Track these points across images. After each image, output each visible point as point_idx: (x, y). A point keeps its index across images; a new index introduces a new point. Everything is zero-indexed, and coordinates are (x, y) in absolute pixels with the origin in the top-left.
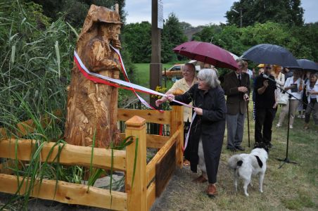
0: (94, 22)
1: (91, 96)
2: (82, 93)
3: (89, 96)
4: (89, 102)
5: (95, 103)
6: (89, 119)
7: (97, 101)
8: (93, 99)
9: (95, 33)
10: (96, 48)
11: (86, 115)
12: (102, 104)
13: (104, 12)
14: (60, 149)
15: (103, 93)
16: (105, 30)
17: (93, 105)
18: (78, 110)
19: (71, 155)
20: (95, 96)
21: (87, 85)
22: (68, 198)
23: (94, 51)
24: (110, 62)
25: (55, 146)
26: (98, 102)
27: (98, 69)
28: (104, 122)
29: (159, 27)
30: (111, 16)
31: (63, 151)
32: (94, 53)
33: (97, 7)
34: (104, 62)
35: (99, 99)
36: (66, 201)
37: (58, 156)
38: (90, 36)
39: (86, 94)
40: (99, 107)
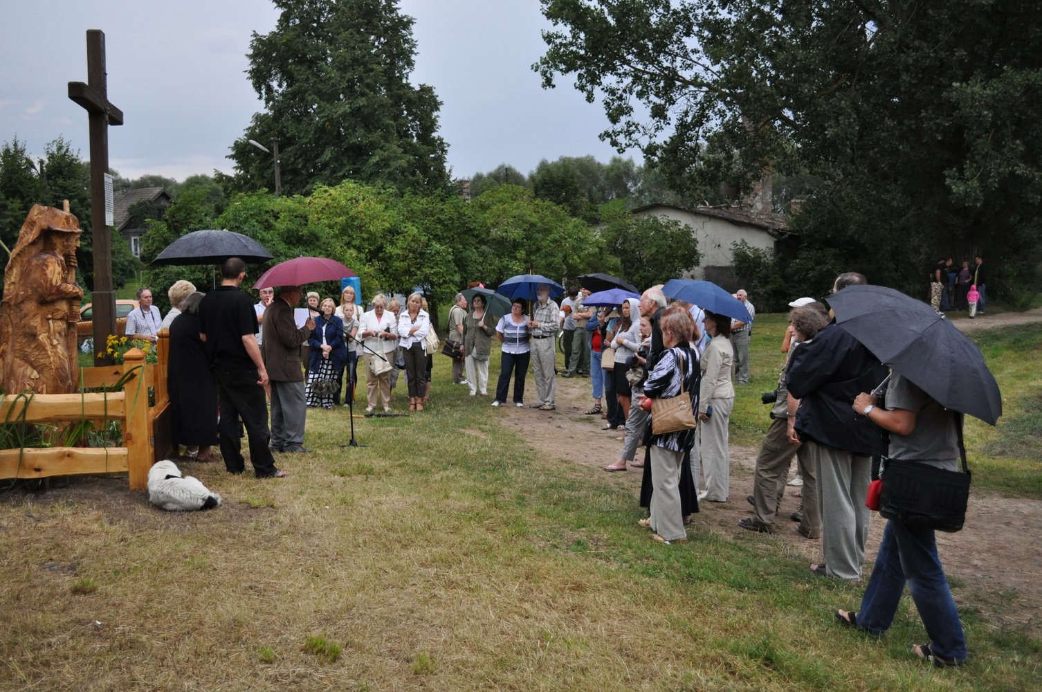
0: (41, 230)
1: (42, 337)
2: (25, 335)
3: (40, 338)
4: (41, 347)
5: (49, 348)
6: (39, 373)
7: (52, 345)
8: (46, 342)
9: (40, 246)
10: (51, 268)
11: (34, 368)
12: (60, 349)
13: (56, 215)
14: (27, 403)
15: (60, 333)
16: (58, 242)
17: (45, 350)
18: (18, 360)
19: (44, 406)
20: (49, 337)
21: (36, 322)
22: (38, 470)
23: (48, 272)
25: (17, 398)
26: (54, 347)
27: (54, 297)
28: (64, 375)
29: (107, 224)
30: (68, 222)
31: (32, 404)
32: (50, 276)
33: (42, 208)
34: (64, 287)
35: (55, 342)
36: (35, 475)
37: (24, 412)
38: (34, 251)
39: (34, 336)
40: (56, 354)
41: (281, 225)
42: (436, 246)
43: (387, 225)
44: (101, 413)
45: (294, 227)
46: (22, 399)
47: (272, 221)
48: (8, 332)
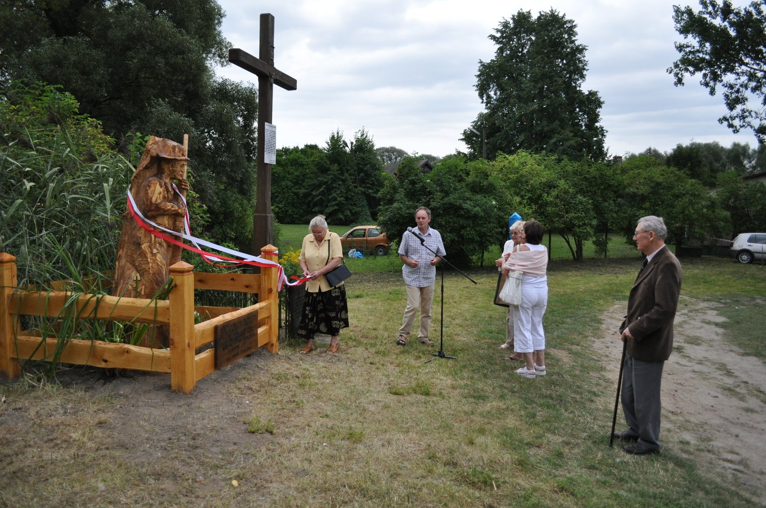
0: (152, 158)
1: (145, 246)
2: (134, 243)
3: (143, 247)
4: (143, 254)
5: (149, 255)
6: (141, 275)
7: (152, 253)
8: (148, 251)
9: (154, 170)
10: (152, 188)
11: (138, 271)
12: (159, 257)
13: (165, 145)
14: (99, 301)
15: (160, 244)
17: (146, 257)
18: (128, 264)
20: (150, 247)
21: (141, 233)
22: (106, 361)
23: (149, 191)
24: (169, 206)
25: (92, 297)
26: (154, 255)
27: (153, 213)
28: (159, 279)
30: (174, 151)
31: (102, 304)
32: (150, 195)
33: (157, 139)
34: (162, 205)
35: (155, 251)
36: (103, 365)
37: (96, 309)
38: (148, 174)
39: (139, 245)
40: (155, 261)
41: (470, 179)
42: (580, 197)
43: (544, 180)
44: (152, 317)
45: (477, 180)
46: (95, 299)
47: (464, 176)
48: (125, 240)
